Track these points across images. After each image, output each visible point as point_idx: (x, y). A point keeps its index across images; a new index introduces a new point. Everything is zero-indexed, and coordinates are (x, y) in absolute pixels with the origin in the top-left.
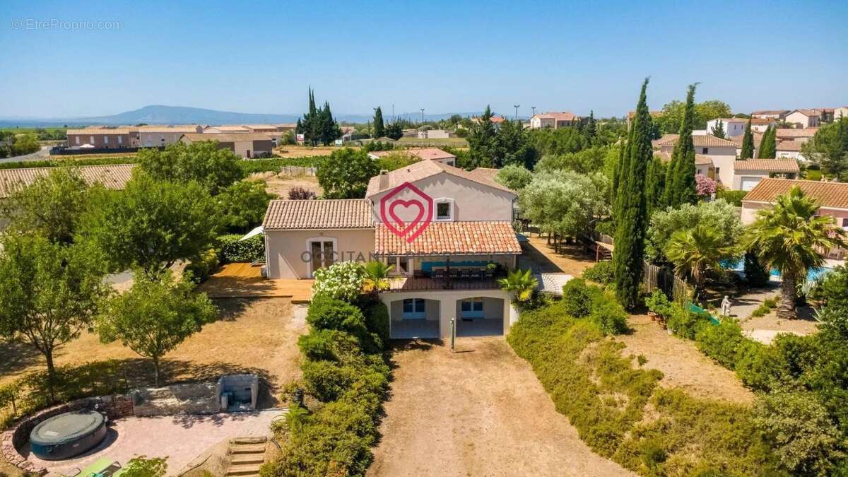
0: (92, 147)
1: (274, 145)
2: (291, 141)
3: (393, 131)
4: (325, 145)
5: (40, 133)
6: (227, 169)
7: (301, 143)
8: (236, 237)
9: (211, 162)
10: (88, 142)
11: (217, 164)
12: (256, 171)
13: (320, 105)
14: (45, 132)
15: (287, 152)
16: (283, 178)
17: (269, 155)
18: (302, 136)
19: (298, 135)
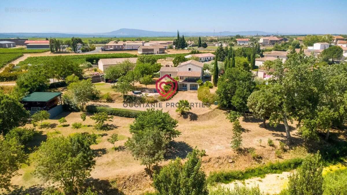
0: (113, 49)
1: (166, 49)
2: (171, 48)
3: (204, 45)
4: (182, 49)
5: (89, 41)
6: (154, 60)
7: (174, 48)
8: (155, 73)
9: (151, 59)
10: (112, 48)
11: (152, 59)
12: (160, 59)
13: (181, 36)
14: (91, 41)
15: (169, 52)
16: (167, 61)
17: (164, 53)
18: (175, 46)
19: (173, 46)
